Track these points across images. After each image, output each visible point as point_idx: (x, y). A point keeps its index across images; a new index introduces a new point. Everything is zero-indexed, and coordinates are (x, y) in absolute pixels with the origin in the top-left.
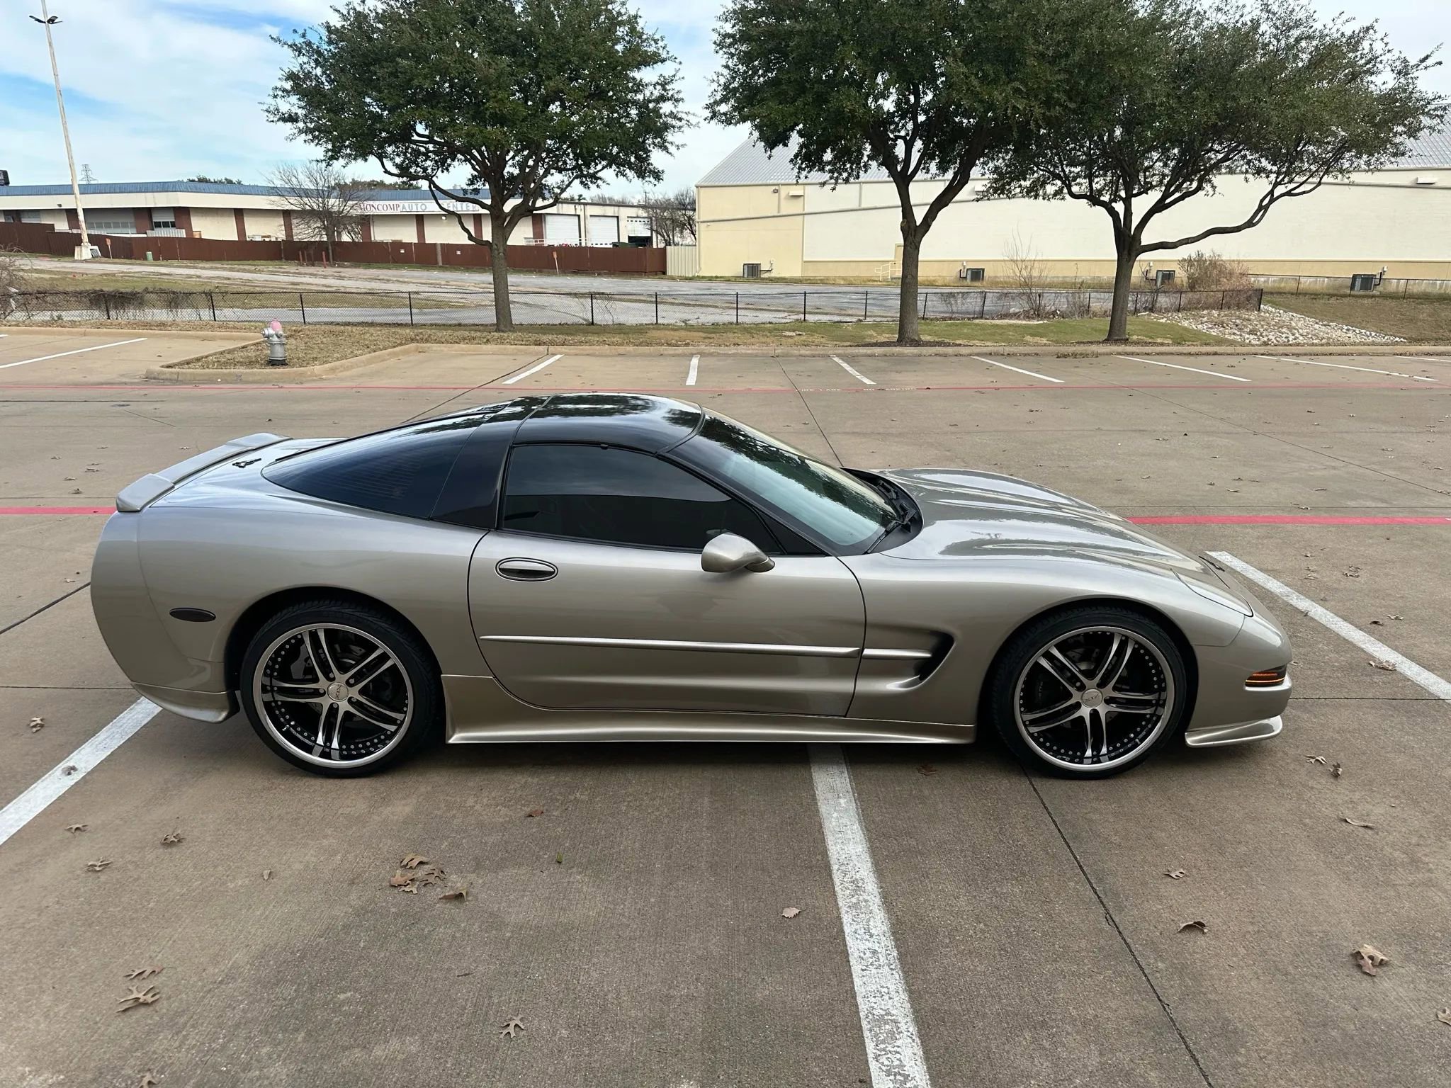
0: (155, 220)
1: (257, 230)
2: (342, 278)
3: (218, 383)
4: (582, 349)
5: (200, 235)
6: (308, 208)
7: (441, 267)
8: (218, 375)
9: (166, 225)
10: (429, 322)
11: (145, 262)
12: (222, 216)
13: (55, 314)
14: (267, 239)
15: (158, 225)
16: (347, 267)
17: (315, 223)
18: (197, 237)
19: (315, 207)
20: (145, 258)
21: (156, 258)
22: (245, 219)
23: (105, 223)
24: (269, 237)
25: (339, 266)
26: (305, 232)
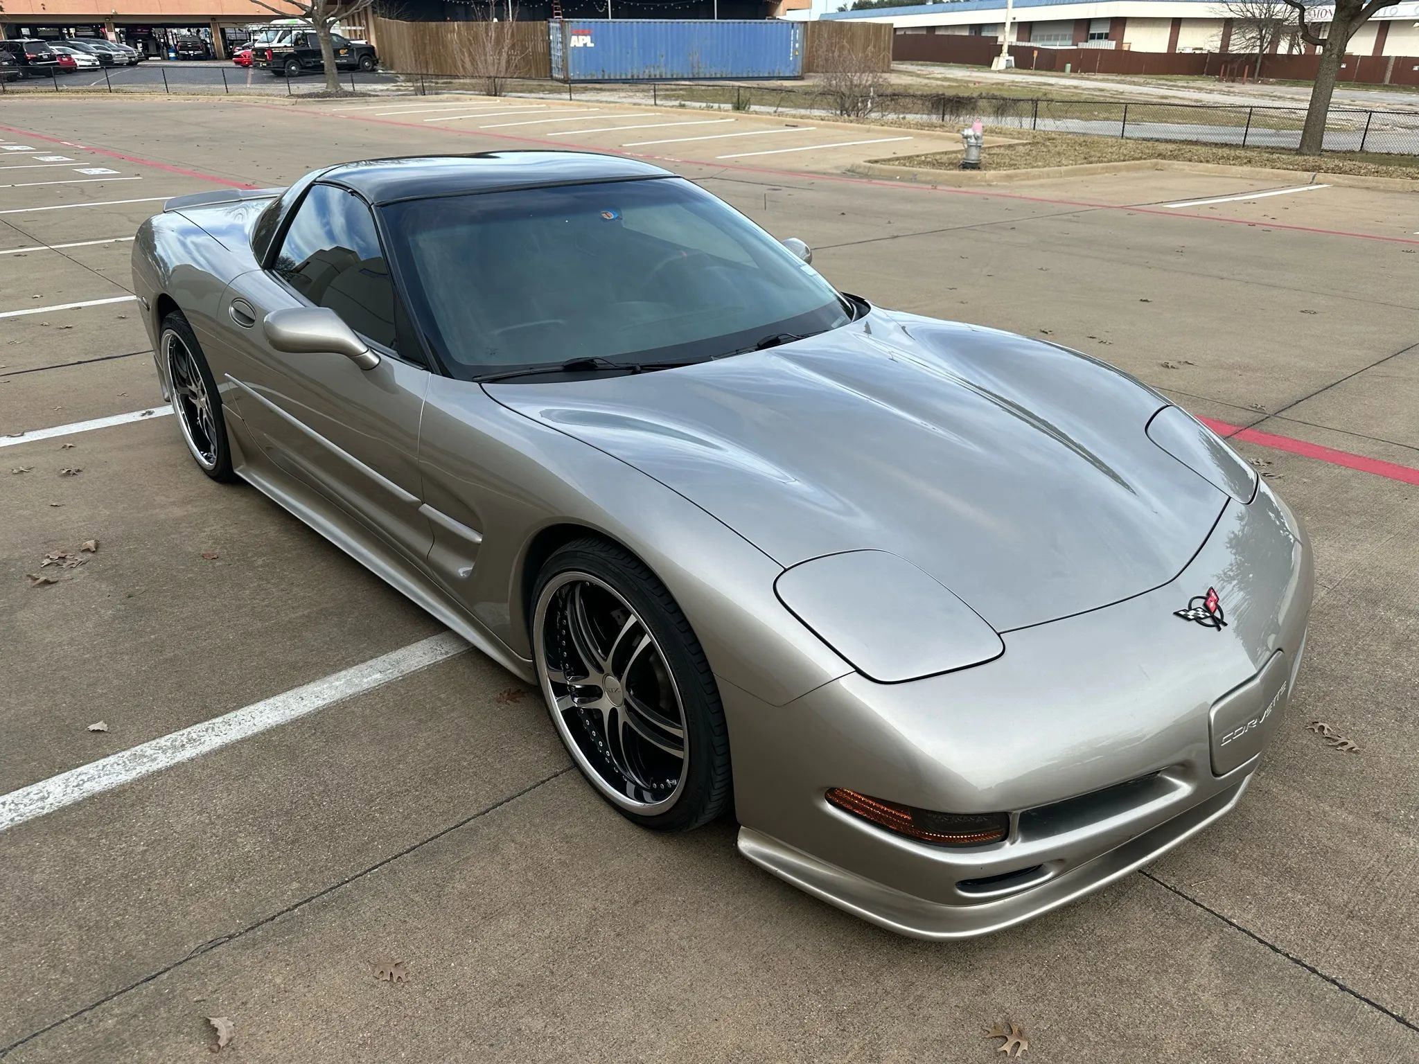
0: (1092, 32)
1: (1192, 41)
2: (1229, 93)
3: (897, 180)
4: (1363, 180)
5: (1129, 47)
6: (1249, 15)
7: (1387, 86)
8: (897, 172)
9: (1100, 37)
10: (1265, 144)
11: (1062, 74)
12: (1159, 26)
13: (901, 116)
14: (1198, 52)
15: (1093, 37)
16: (1272, 84)
17: (1252, 31)
18: (1126, 49)
19: (1257, 15)
20: (1063, 70)
21: (1073, 70)
22: (1181, 29)
23: (1048, 36)
24: (1201, 49)
25: (1263, 83)
26: (1240, 44)
